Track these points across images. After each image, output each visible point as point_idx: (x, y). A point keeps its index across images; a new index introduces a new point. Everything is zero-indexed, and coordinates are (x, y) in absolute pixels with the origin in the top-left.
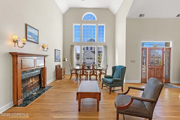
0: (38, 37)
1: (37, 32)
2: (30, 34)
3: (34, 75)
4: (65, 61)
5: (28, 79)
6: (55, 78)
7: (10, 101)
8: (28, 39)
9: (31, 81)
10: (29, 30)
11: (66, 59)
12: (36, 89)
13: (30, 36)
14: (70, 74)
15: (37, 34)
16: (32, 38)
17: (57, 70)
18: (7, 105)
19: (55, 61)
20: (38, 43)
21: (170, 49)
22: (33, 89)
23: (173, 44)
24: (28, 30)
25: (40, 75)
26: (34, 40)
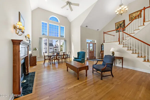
4: (36, 50)
11: (37, 48)
14: (44, 60)
21: (95, 44)
23: (97, 42)
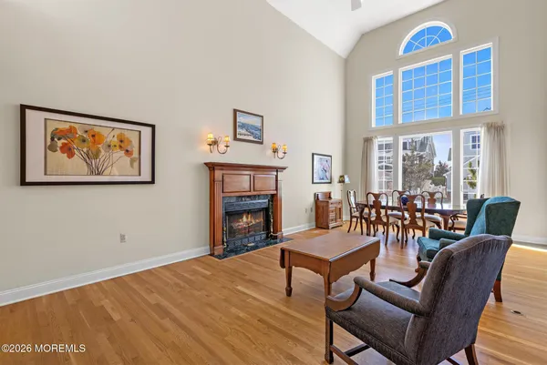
0: (261, 130)
1: (259, 119)
2: (243, 126)
3: (251, 207)
4: (344, 181)
5: (239, 214)
6: (314, 223)
7: (205, 245)
8: (238, 137)
9: (245, 219)
10: (241, 119)
11: (346, 177)
12: (258, 238)
13: (244, 131)
15: (259, 125)
16: (247, 133)
17: (319, 204)
18: (199, 249)
19: (313, 183)
20: (262, 143)
22: (251, 236)
24: (238, 120)
25: (266, 210)
26: (251, 138)
